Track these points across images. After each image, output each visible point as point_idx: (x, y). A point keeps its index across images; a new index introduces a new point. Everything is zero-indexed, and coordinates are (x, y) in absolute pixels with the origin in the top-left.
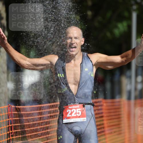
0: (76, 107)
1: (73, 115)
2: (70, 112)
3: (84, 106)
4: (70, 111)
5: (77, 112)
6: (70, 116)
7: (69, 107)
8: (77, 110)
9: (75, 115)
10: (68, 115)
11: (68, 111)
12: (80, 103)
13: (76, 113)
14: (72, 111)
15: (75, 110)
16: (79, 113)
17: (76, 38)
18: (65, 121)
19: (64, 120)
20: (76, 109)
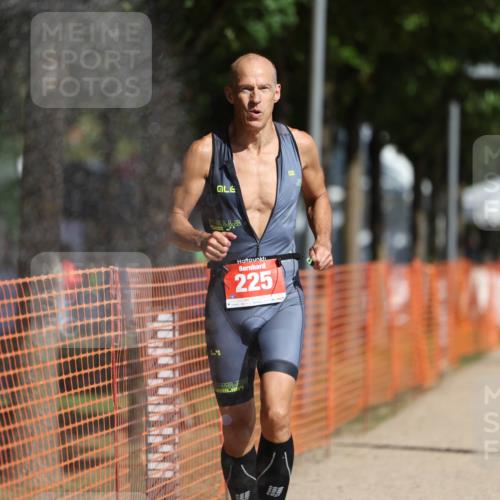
0: (258, 267)
1: (252, 287)
2: (243, 281)
3: (278, 264)
4: (243, 276)
5: (263, 280)
6: (245, 290)
7: (241, 268)
8: (263, 274)
9: (258, 288)
10: (239, 289)
11: (237, 278)
12: (268, 258)
13: (259, 284)
14: (250, 276)
15: (255, 275)
16: (266, 283)
17: (262, 88)
18: (231, 303)
19: (228, 301)
20: (258, 271)
